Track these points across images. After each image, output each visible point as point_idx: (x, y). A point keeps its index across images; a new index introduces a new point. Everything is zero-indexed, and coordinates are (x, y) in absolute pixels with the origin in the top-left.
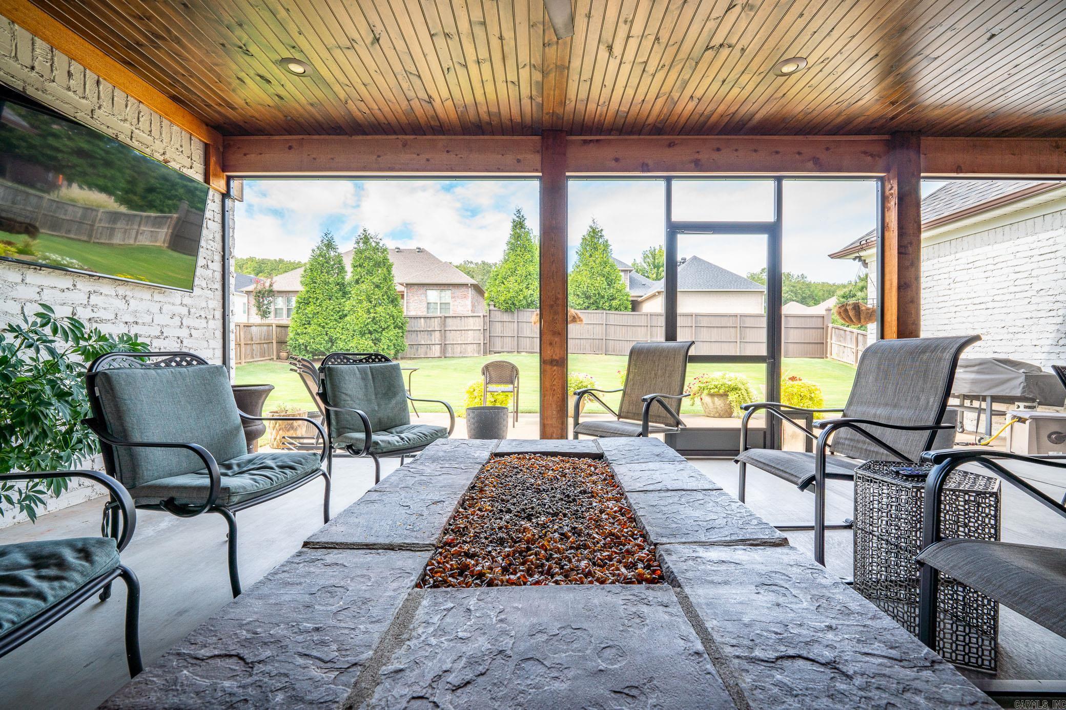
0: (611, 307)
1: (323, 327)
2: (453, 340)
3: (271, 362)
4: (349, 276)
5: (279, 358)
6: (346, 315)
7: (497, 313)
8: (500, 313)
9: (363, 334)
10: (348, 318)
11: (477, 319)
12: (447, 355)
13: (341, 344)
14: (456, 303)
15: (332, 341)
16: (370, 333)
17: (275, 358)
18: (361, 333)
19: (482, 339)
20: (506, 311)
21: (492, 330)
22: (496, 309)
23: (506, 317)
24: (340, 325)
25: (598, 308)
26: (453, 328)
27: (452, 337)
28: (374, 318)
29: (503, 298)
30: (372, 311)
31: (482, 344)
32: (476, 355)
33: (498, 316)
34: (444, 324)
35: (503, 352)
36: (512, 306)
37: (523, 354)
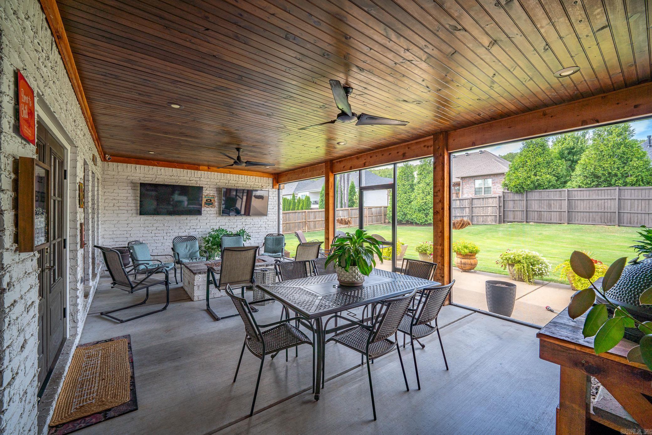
0: (625, 184)
1: (401, 208)
2: (478, 214)
3: (381, 224)
4: (416, 181)
5: (385, 222)
6: (412, 201)
7: (509, 194)
8: (512, 194)
9: (420, 211)
10: (412, 203)
11: (494, 199)
12: (474, 223)
13: (409, 216)
14: (495, 187)
15: (405, 214)
16: (424, 210)
17: (383, 222)
18: (419, 210)
19: (498, 212)
20: (517, 192)
21: (506, 206)
22: (509, 191)
23: (517, 197)
24: (409, 206)
25: (610, 185)
26: (478, 206)
27: (476, 212)
28: (425, 203)
29: (513, 184)
30: (424, 198)
31: (498, 216)
32: (495, 223)
33: (511, 196)
34: (472, 203)
35: (515, 222)
36: (521, 189)
37: (531, 223)
